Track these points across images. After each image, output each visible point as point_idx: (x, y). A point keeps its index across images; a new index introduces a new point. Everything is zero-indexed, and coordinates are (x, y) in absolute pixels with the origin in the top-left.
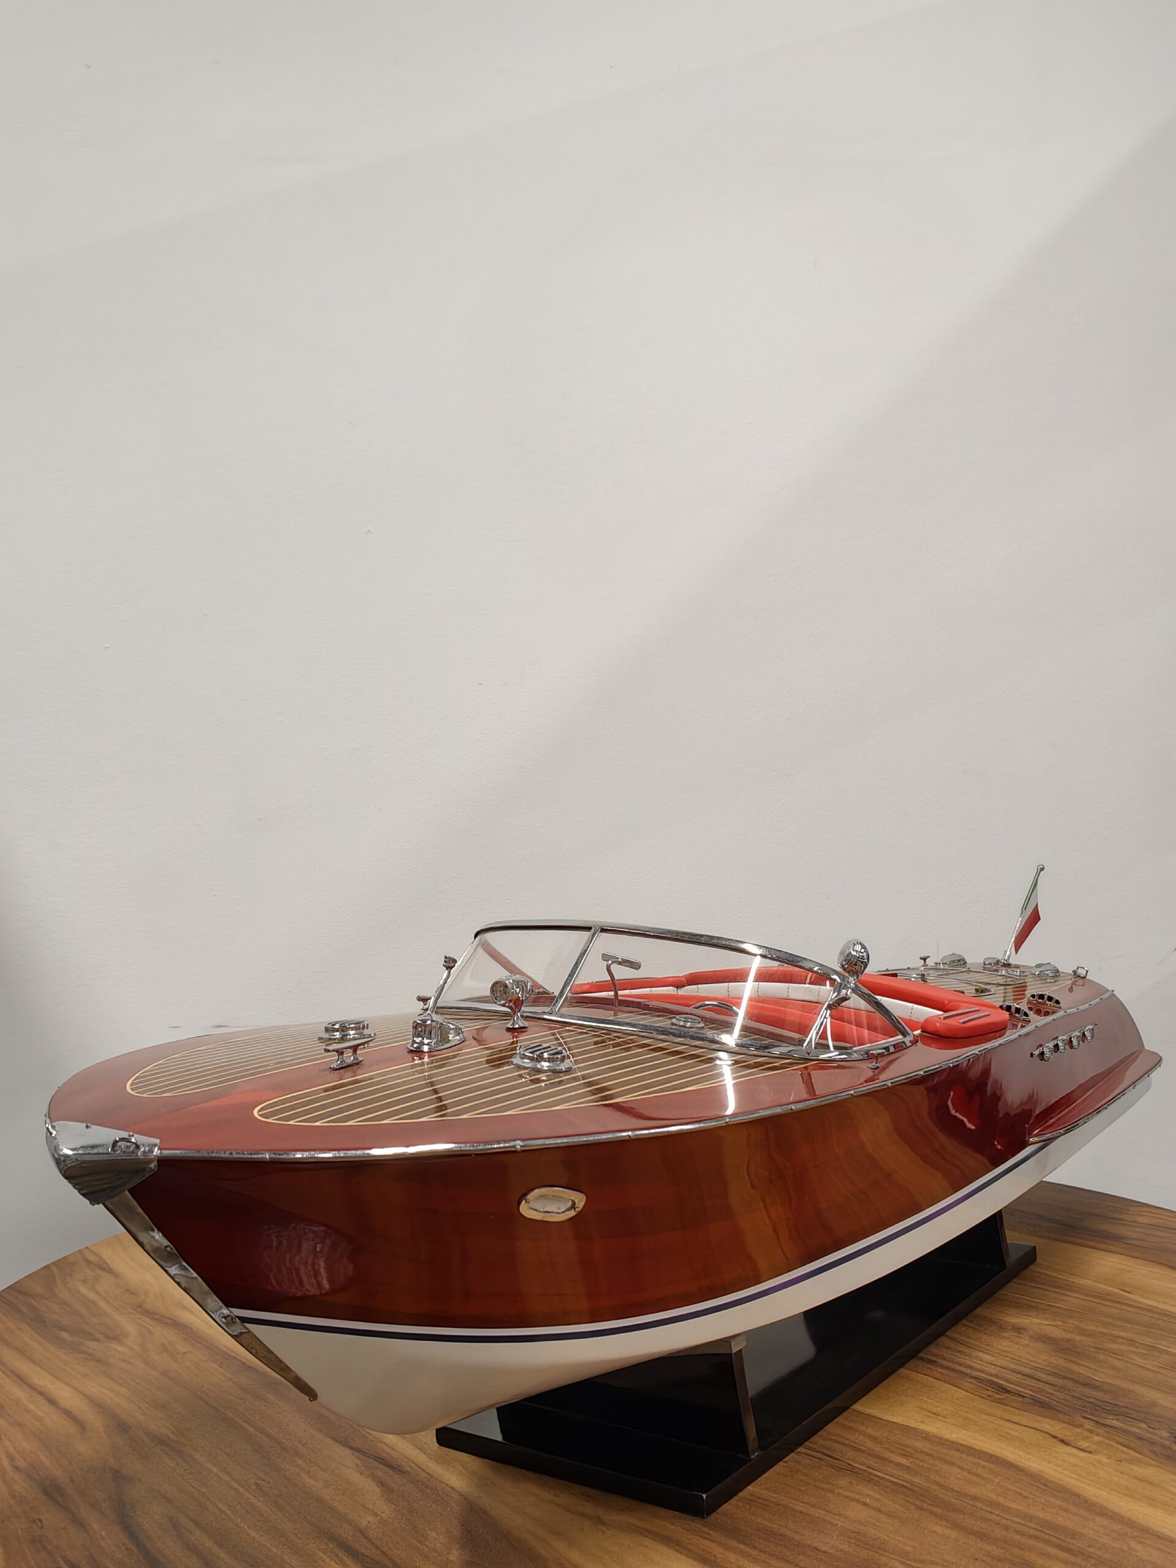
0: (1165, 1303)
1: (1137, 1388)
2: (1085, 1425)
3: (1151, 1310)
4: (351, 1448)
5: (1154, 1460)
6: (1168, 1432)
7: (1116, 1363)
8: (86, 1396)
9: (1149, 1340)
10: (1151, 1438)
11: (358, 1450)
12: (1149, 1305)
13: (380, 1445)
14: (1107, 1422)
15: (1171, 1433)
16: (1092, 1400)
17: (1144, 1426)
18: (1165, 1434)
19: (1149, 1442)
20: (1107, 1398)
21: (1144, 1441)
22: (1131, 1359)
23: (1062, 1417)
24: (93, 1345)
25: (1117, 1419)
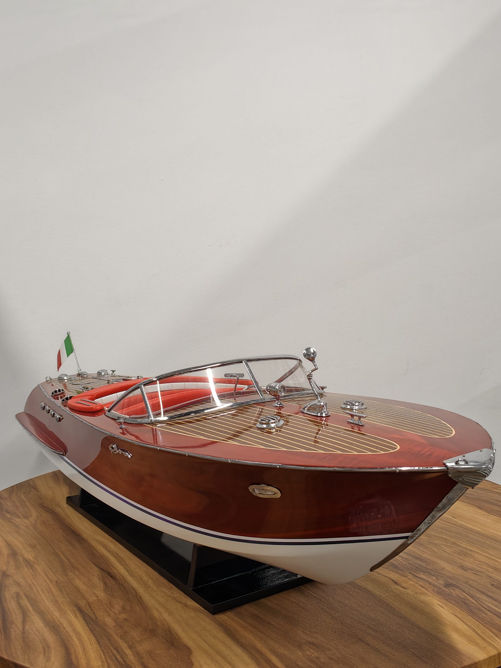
0: (469, 524)
1: (438, 561)
2: (409, 576)
3: (461, 526)
4: (99, 568)
5: (432, 594)
6: (443, 581)
7: (435, 549)
8: (6, 541)
9: (454, 540)
10: (434, 584)
11: (102, 569)
12: (462, 524)
13: (112, 568)
14: (419, 576)
15: (445, 582)
16: (417, 565)
17: (434, 578)
18: (442, 582)
19: (433, 585)
20: (424, 564)
21: (431, 585)
22: (443, 548)
23: (400, 571)
24: (18, 520)
25: (424, 574)
